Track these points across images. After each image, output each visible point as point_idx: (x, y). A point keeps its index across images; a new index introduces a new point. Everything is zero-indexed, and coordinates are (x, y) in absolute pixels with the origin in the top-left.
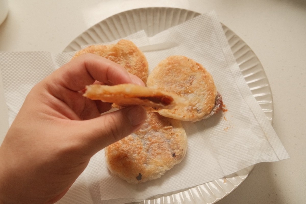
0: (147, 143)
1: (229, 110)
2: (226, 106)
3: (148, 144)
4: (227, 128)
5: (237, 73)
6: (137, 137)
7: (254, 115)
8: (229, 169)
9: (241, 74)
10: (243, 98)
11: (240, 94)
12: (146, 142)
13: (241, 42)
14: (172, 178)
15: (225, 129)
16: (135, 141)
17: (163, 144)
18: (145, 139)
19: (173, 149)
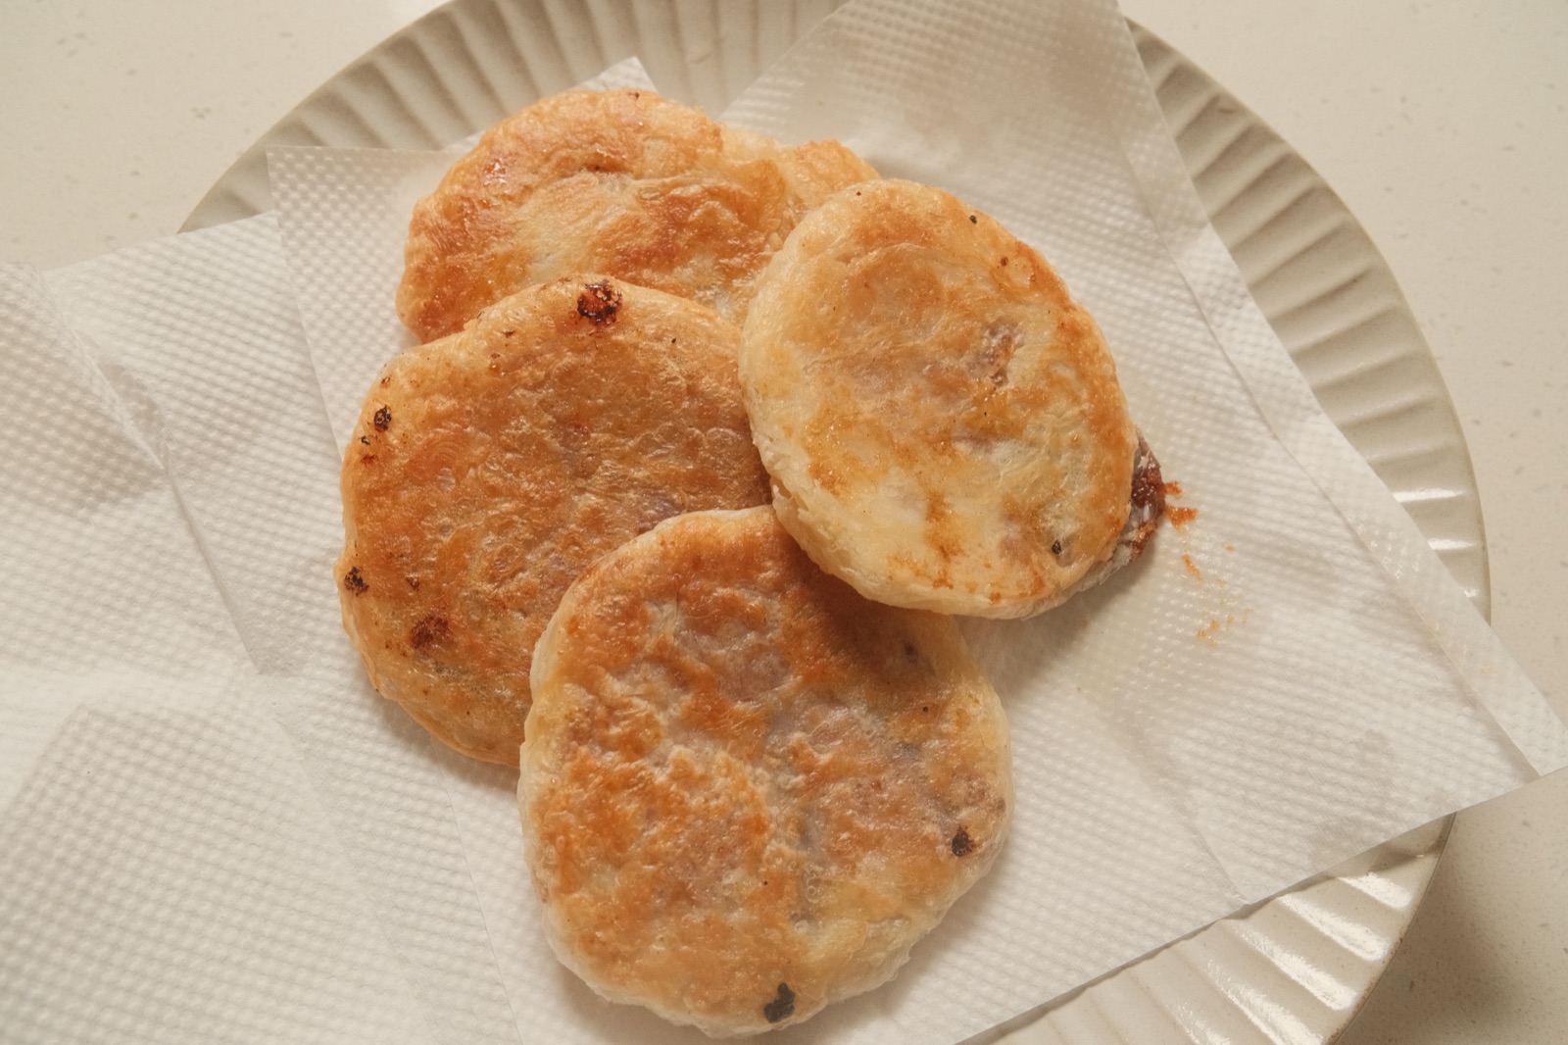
0: (788, 787)
1: (1202, 509)
2: (1184, 490)
3: (794, 792)
4: (1214, 625)
5: (1220, 288)
6: (721, 756)
7: (1350, 528)
8: (1259, 868)
9: (1244, 296)
10: (1275, 437)
11: (1252, 413)
12: (782, 779)
13: (1256, 136)
14: (950, 956)
15: (1202, 634)
16: (720, 783)
17: (882, 777)
18: (773, 761)
19: (948, 807)
